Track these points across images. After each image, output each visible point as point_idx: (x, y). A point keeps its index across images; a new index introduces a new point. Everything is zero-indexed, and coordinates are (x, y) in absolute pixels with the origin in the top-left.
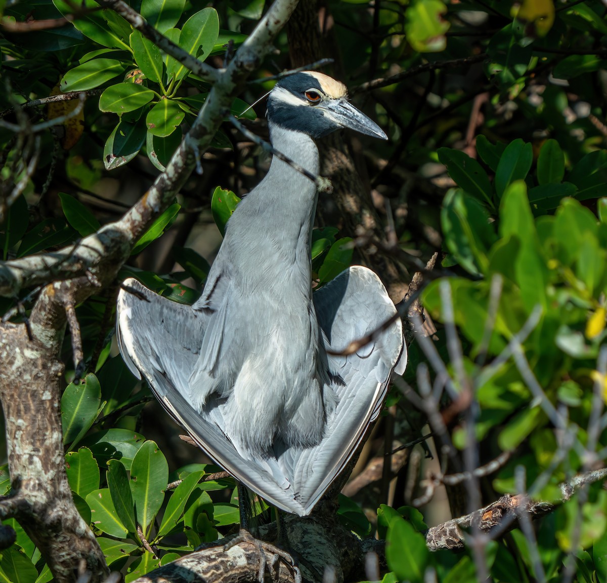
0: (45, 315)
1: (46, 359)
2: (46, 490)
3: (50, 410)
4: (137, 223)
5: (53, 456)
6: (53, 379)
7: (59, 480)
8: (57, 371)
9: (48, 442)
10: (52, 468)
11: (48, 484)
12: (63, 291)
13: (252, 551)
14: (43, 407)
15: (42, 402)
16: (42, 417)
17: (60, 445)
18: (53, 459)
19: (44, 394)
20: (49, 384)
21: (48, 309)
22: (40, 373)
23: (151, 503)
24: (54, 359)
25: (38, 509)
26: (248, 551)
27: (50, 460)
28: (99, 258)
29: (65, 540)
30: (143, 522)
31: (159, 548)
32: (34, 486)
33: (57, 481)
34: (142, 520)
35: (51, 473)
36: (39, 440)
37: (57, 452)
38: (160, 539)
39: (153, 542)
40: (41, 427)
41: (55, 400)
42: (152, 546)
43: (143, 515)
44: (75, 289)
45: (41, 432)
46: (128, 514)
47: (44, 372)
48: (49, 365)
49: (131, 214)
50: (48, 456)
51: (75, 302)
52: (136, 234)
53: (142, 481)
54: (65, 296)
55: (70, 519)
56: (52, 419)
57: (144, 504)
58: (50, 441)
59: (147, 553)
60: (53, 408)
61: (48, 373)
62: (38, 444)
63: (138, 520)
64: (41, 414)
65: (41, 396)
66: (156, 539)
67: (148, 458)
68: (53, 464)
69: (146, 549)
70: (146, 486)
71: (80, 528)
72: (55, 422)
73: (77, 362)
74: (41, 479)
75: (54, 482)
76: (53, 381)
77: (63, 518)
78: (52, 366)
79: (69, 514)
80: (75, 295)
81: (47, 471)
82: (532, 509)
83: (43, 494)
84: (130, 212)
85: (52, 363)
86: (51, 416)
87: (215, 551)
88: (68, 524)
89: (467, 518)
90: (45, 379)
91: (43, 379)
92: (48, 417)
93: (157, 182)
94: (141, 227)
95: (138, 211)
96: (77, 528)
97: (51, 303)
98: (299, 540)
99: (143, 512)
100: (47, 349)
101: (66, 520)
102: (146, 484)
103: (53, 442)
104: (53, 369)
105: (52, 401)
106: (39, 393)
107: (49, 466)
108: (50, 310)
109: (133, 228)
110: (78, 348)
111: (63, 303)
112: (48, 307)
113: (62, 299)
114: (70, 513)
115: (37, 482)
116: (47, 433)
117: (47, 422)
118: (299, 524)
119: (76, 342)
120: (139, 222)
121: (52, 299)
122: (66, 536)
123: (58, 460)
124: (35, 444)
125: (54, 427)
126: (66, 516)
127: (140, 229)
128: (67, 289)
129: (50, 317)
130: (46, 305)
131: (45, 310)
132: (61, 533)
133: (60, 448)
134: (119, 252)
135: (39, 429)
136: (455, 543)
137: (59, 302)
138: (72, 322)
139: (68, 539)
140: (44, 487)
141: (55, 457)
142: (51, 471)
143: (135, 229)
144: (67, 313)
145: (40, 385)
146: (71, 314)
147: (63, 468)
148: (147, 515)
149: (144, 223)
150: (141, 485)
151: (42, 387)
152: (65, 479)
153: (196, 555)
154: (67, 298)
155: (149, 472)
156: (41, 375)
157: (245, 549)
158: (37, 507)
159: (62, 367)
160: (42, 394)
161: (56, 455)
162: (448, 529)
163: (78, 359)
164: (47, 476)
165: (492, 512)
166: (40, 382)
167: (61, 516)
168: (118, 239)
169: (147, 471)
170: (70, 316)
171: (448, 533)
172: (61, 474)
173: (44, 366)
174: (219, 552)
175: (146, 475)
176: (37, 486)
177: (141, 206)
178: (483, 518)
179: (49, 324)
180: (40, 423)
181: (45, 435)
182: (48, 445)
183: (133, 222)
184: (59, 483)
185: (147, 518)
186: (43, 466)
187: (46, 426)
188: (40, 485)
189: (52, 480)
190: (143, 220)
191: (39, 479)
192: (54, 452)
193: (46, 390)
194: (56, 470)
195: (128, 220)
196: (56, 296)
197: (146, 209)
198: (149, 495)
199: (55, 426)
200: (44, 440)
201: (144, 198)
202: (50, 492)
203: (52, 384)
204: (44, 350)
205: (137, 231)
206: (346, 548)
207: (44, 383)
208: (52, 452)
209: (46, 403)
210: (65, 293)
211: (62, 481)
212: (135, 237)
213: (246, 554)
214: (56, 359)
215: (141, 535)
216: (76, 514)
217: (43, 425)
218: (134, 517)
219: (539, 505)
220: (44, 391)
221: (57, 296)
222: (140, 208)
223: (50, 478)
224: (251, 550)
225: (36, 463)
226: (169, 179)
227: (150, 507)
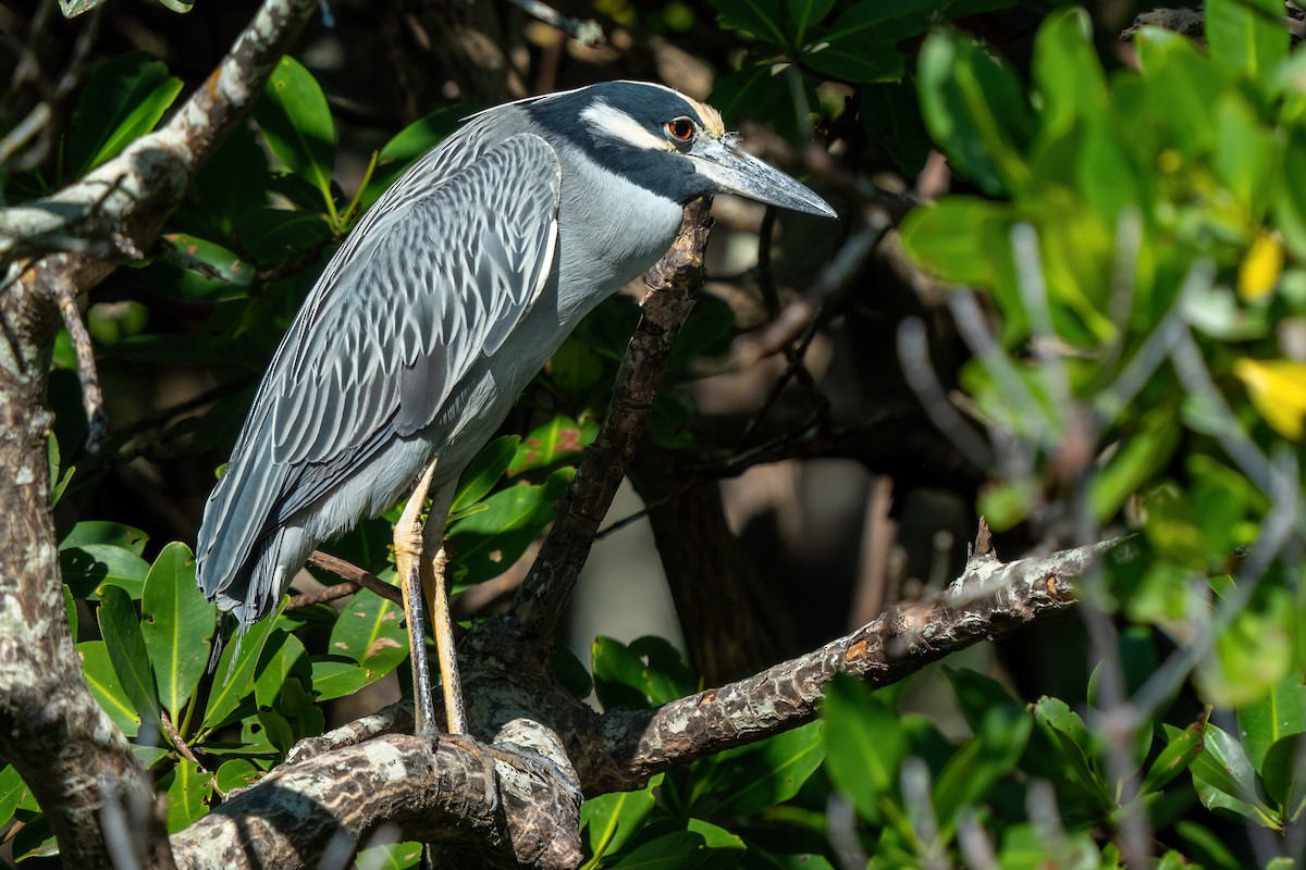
0: (16, 320)
1: (20, 405)
2: (33, 659)
3: (31, 504)
4: (199, 131)
5: (43, 591)
6: (34, 443)
7: (56, 638)
8: (42, 428)
9: (31, 566)
10: (42, 616)
11: (37, 647)
12: (53, 271)
13: (413, 751)
14: (19, 497)
15: (17, 489)
16: (18, 518)
17: (54, 570)
18: (43, 598)
19: (20, 474)
20: (29, 452)
21: (23, 307)
22: (10, 432)
23: (185, 664)
24: (35, 404)
25: (20, 697)
26: (407, 750)
27: (37, 600)
28: (132, 204)
29: (73, 754)
30: (171, 703)
31: (205, 751)
32: (9, 653)
33: (52, 641)
34: (170, 698)
35: (42, 626)
36: (14, 563)
37: (50, 583)
38: (206, 734)
39: (192, 741)
40: (17, 537)
41: (41, 483)
42: (192, 748)
43: (170, 690)
44: (77, 266)
45: (17, 546)
46: (143, 688)
47: (17, 431)
48: (27, 415)
49: (186, 113)
50: (34, 592)
51: (76, 290)
52: (199, 152)
53: (165, 622)
54: (56, 280)
55: (81, 714)
56: (36, 520)
57: (170, 667)
58: (36, 564)
59: (184, 762)
60: (37, 499)
61: (25, 432)
62: (12, 571)
63: (162, 698)
64: (15, 512)
65: (13, 477)
66: (199, 733)
67: (173, 575)
68: (44, 607)
69: (182, 755)
70: (173, 631)
71: (101, 728)
72: (42, 525)
73: (91, 408)
74: (22, 637)
75: (48, 642)
76: (35, 447)
77: (68, 713)
78: (32, 417)
79: (78, 704)
80: (77, 277)
81: (32, 621)
82: (948, 633)
83: (27, 667)
84: (184, 109)
85: (32, 411)
86: (34, 515)
87: (344, 755)
88: (78, 723)
89: (815, 657)
90: (19, 444)
91: (15, 445)
92: (30, 518)
93: (237, 47)
94: (207, 139)
95: (200, 106)
96: (97, 730)
97: (28, 297)
98: (485, 721)
99: (170, 683)
100: (22, 387)
101: (75, 715)
102: (173, 626)
103: (42, 565)
104: (35, 423)
105: (34, 486)
106: (10, 472)
107: (36, 612)
108: (26, 309)
109: (193, 141)
110: (91, 382)
111: (54, 294)
112: (23, 304)
113: (51, 286)
114: (81, 702)
115: (15, 644)
116: (30, 548)
117: (28, 526)
118: (481, 691)
119: (85, 370)
120: (204, 128)
121: (31, 288)
122: (76, 746)
123: (53, 599)
124: (8, 571)
125: (41, 535)
126: (74, 708)
127: (205, 143)
128: (60, 267)
129: (27, 322)
130: (18, 301)
131: (16, 310)
132: (65, 741)
133: (54, 576)
134: (168, 189)
135: (14, 541)
136: (792, 708)
137: (44, 292)
138: (73, 330)
139: (80, 752)
140: (30, 653)
141: (47, 594)
142: (41, 622)
143: (196, 143)
144: (63, 313)
145: (11, 457)
146: (71, 314)
147: (62, 614)
148: (178, 688)
149: (213, 130)
150: (165, 632)
151: (15, 460)
152: (67, 635)
153: (308, 764)
154: (62, 285)
155: (177, 603)
156: (12, 436)
157: (400, 747)
158: (18, 694)
159: (50, 419)
160: (16, 474)
161: (49, 589)
162: (776, 682)
163: (93, 401)
164: (33, 632)
165: (865, 642)
166: (10, 450)
167: (65, 709)
168: (165, 164)
169: (174, 602)
170: (69, 319)
171: (777, 689)
172: (59, 625)
173: (18, 420)
174: (352, 756)
175: (173, 611)
176: (15, 652)
177: (207, 97)
178: (849, 656)
179: (25, 337)
180: (15, 529)
181: (24, 552)
182: (32, 570)
183: (192, 129)
184: (57, 645)
185: (178, 693)
186: (24, 613)
187: (25, 535)
188: (21, 650)
189: (44, 638)
190: (211, 125)
191: (18, 640)
192: (44, 584)
193: (23, 464)
194: (49, 619)
195: (182, 127)
196: (38, 281)
197: (216, 101)
198: (179, 648)
199: (44, 532)
200: (23, 562)
201: (211, 80)
202: (42, 663)
203: (33, 452)
204: (16, 388)
205: (200, 146)
206: (574, 731)
207: (19, 451)
208: (41, 585)
209: (24, 491)
210: (58, 275)
211: (62, 641)
212: (196, 159)
213: (403, 758)
214: (39, 404)
215: (170, 728)
216: (93, 703)
217: (20, 532)
218: (153, 693)
219: (961, 624)
220: (19, 468)
221: (41, 281)
222: (204, 100)
223: (40, 635)
224: (412, 748)
225: (10, 607)
226: (262, 40)
227: (183, 672)
